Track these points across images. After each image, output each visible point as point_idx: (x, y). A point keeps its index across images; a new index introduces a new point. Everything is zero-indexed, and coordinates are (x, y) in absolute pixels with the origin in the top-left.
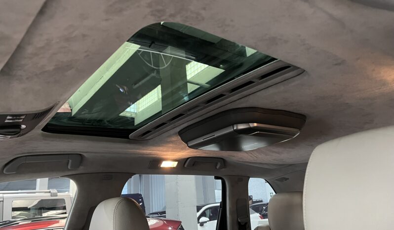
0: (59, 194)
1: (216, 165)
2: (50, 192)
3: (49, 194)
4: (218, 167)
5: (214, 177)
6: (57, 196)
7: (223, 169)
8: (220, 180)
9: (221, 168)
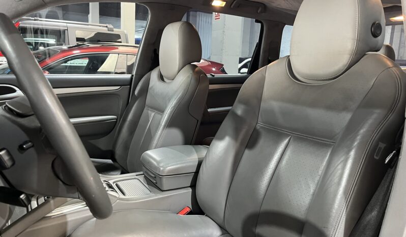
0: (114, 29)
1: (258, 10)
2: (107, 27)
3: (106, 29)
4: (259, 11)
5: (255, 20)
6: (113, 31)
7: (263, 14)
8: (260, 24)
9: (261, 12)
